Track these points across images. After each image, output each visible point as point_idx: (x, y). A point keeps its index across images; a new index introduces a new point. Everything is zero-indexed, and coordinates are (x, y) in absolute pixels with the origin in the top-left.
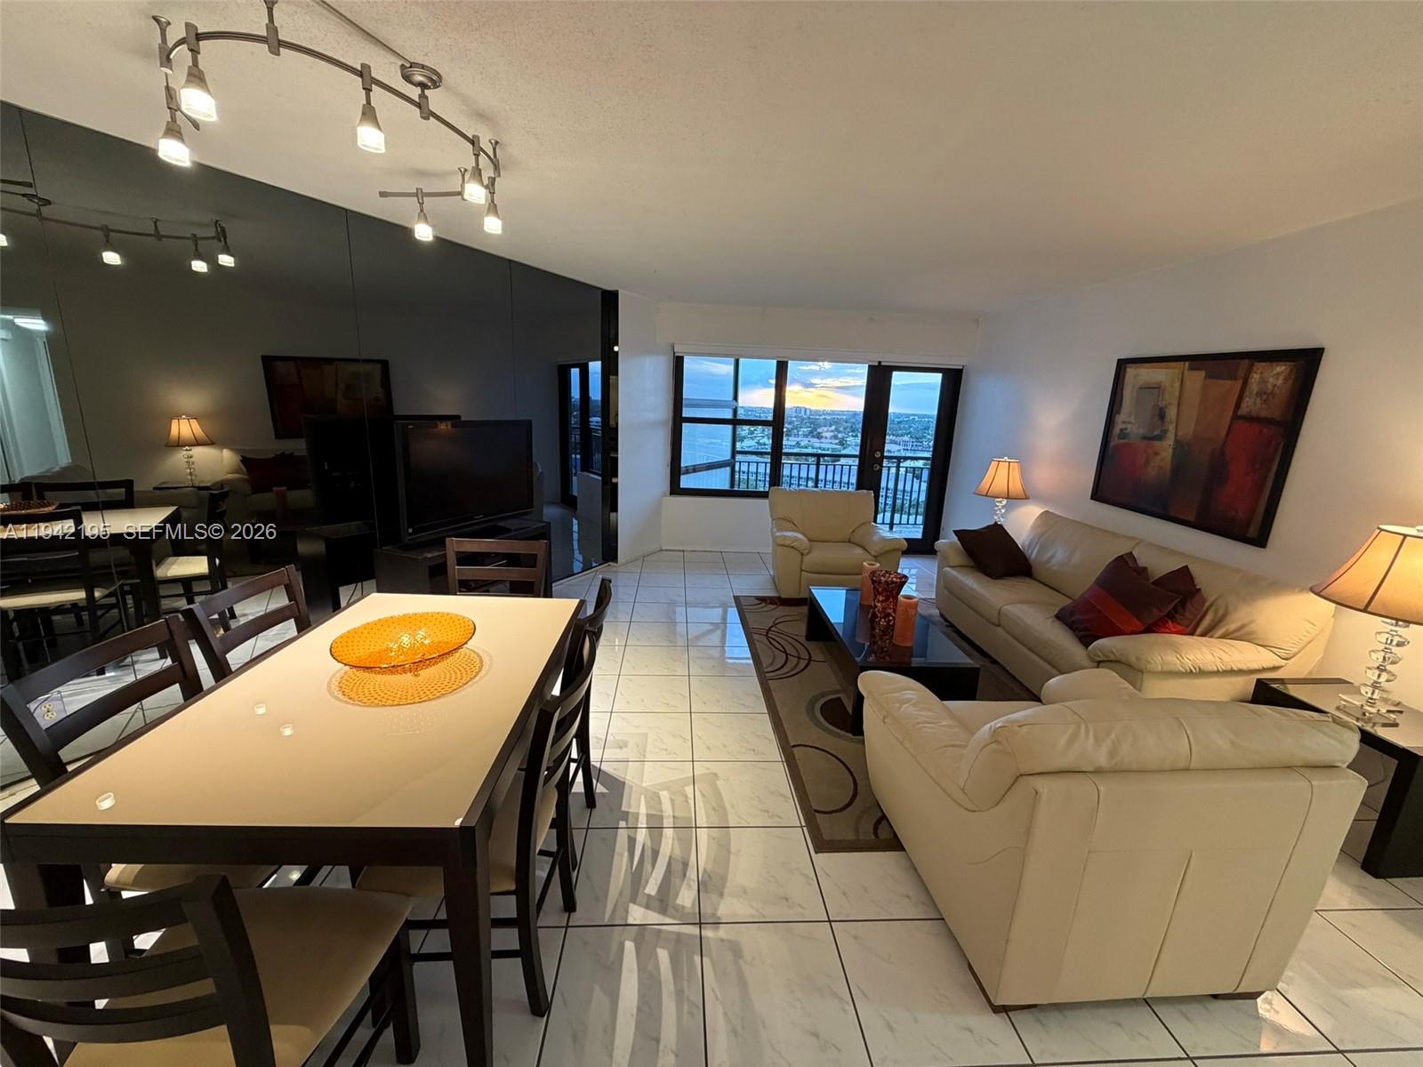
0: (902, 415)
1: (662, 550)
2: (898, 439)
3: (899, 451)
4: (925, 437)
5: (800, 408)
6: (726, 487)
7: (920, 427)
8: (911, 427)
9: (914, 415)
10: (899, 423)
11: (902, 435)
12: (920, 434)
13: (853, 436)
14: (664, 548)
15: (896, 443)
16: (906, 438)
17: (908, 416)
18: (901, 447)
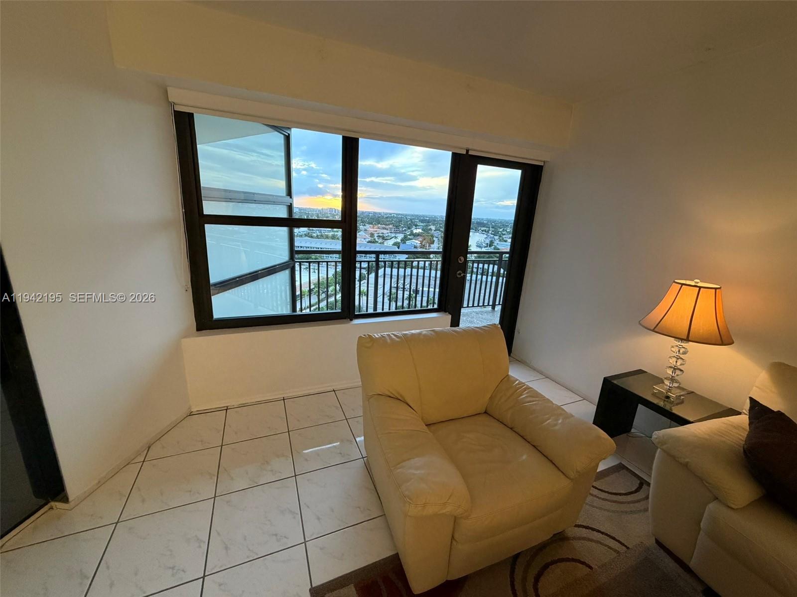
0: (388, 213)
1: (191, 414)
2: (387, 227)
3: (388, 233)
4: (400, 226)
5: (332, 209)
6: (286, 310)
7: (397, 220)
8: (392, 220)
9: (394, 214)
10: (387, 218)
11: (389, 225)
12: (397, 224)
13: (363, 225)
14: (194, 409)
15: (386, 229)
16: (391, 226)
17: (391, 214)
18: (389, 231)
